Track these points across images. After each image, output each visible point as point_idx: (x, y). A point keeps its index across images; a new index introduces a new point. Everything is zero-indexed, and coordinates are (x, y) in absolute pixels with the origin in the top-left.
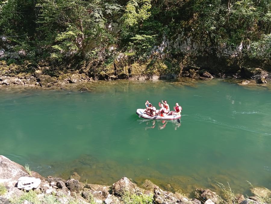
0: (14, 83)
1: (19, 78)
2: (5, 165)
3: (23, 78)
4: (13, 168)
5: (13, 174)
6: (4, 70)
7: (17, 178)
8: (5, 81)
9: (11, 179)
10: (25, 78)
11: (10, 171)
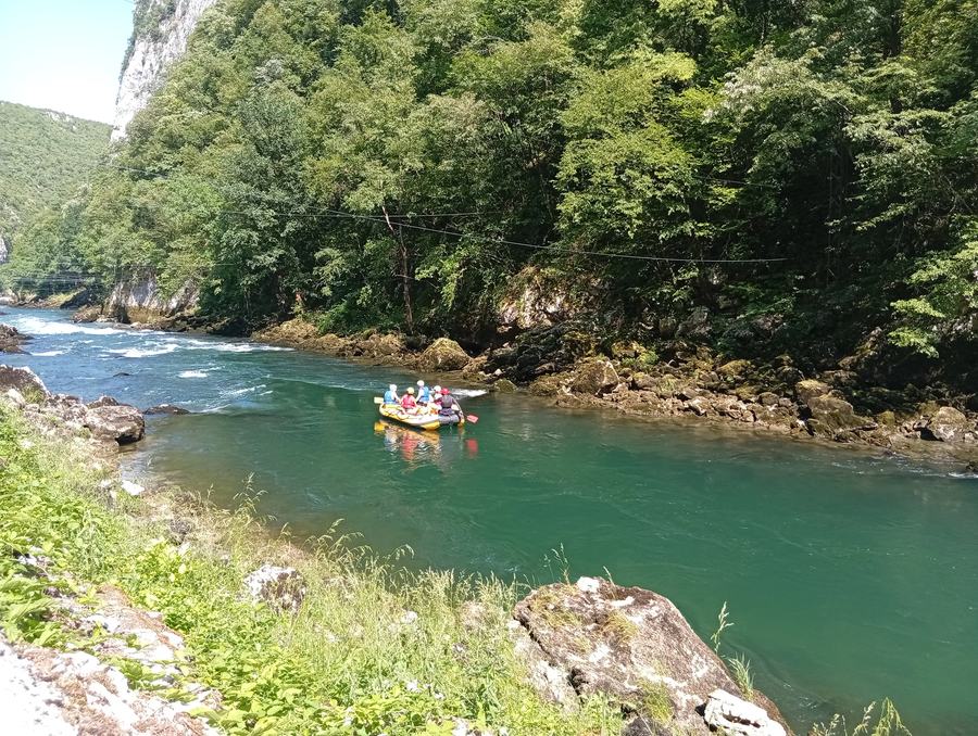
0: (722, 414)
1: (739, 399)
2: (676, 630)
3: (752, 400)
4: (698, 651)
5: (694, 669)
6: (698, 370)
7: (704, 688)
8: (696, 402)
9: (685, 684)
10: (760, 401)
11: (687, 658)
